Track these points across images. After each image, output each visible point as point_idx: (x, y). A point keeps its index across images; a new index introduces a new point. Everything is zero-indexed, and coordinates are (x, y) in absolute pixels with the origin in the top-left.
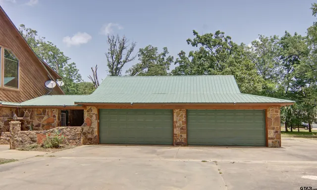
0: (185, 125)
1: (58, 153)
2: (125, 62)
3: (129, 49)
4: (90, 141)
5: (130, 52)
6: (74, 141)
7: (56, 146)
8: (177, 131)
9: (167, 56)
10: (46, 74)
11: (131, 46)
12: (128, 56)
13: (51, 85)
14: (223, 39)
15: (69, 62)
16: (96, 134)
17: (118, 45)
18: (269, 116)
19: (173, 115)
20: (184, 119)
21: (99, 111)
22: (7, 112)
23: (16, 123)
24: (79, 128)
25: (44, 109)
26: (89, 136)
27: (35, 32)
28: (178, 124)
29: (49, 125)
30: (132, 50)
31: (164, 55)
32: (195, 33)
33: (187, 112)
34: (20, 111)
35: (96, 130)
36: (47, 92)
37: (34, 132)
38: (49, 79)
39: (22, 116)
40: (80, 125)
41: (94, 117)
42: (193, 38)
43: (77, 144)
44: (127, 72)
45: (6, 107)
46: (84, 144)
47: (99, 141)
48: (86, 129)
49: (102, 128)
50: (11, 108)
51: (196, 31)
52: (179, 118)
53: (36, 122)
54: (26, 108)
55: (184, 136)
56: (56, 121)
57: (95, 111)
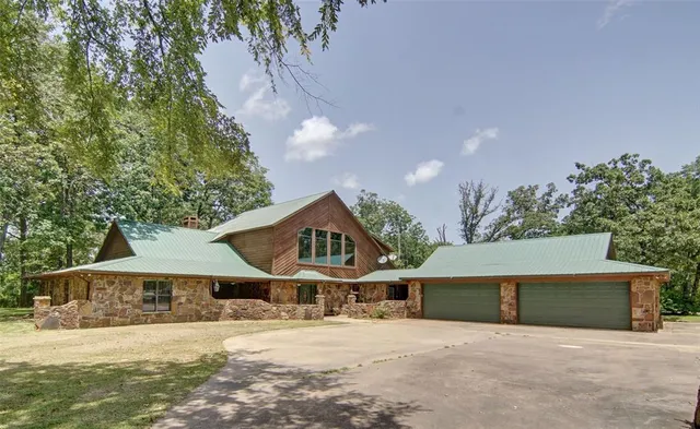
0: (514, 301)
1: (382, 321)
2: (483, 215)
3: (487, 196)
4: (413, 315)
5: (490, 201)
6: (398, 314)
7: (381, 317)
8: (504, 307)
9: (555, 196)
10: (378, 250)
11: (491, 193)
12: (486, 206)
13: (383, 260)
14: (637, 165)
15: (414, 222)
16: (419, 308)
17: (472, 195)
18: (634, 289)
19: (499, 289)
20: (513, 294)
21: (422, 285)
22: (346, 287)
23: (352, 297)
24: (403, 302)
25: (375, 285)
26: (413, 310)
27: (375, 195)
28: (505, 300)
29: (379, 299)
30: (492, 198)
31: (549, 194)
32: (578, 166)
33: (518, 285)
34: (356, 287)
35: (419, 304)
36: (380, 267)
37: (365, 305)
38: (382, 255)
39: (358, 290)
40: (405, 299)
41: (418, 292)
42: (577, 172)
43: (401, 317)
44: (486, 228)
45: (346, 283)
46: (408, 317)
47: (422, 315)
48: (410, 303)
49: (426, 303)
50: (349, 284)
51: (581, 163)
52: (507, 293)
53: (368, 296)
54: (361, 283)
55: (514, 313)
56: (385, 295)
57: (418, 286)
